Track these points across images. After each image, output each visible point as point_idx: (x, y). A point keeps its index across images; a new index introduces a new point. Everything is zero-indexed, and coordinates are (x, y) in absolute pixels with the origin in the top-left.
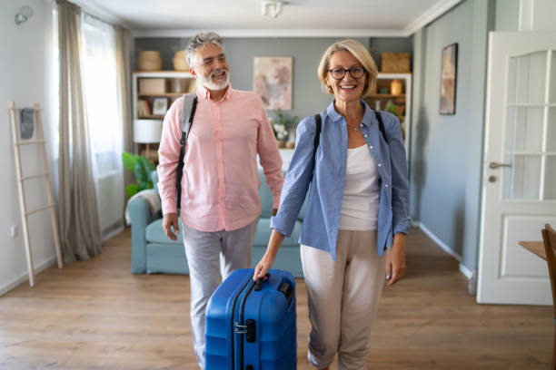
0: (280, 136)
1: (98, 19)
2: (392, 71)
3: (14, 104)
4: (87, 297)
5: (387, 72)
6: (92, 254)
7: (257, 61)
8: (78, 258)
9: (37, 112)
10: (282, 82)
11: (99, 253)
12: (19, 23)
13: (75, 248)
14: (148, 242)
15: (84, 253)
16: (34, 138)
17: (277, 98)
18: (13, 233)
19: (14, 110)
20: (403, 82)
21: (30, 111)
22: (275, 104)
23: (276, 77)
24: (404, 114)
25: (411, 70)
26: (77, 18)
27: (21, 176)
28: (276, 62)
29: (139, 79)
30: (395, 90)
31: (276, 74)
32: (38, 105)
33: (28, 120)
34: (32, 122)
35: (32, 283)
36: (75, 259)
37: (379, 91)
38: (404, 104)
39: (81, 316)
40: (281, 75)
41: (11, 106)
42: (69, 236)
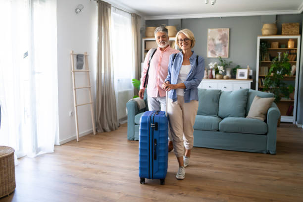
0: (220, 72)
1: (121, 10)
2: (288, 35)
3: (73, 52)
4: (101, 149)
5: (285, 35)
6: (112, 130)
7: (209, 30)
8: (105, 131)
9: (86, 56)
10: (224, 42)
11: (116, 129)
12: (77, 12)
13: (103, 126)
14: (135, 124)
15: (107, 128)
16: (84, 69)
17: (221, 51)
18: (70, 115)
19: (73, 55)
20: (295, 41)
21: (82, 56)
22: (219, 55)
23: (220, 40)
24: (296, 60)
25: (300, 33)
26: (109, 9)
27: (75, 87)
28: (220, 31)
29: (145, 41)
30: (290, 45)
31: (220, 38)
32: (86, 53)
33: (80, 60)
34: (83, 61)
35: (78, 140)
36: (103, 131)
37: (280, 47)
38: (296, 54)
39: (93, 156)
40: (223, 38)
41: (72, 52)
42: (100, 119)
